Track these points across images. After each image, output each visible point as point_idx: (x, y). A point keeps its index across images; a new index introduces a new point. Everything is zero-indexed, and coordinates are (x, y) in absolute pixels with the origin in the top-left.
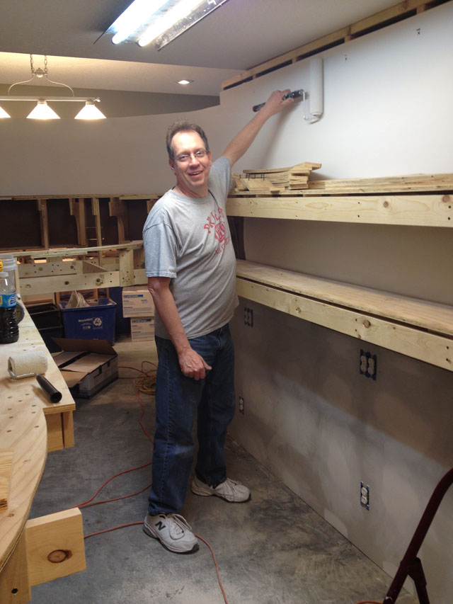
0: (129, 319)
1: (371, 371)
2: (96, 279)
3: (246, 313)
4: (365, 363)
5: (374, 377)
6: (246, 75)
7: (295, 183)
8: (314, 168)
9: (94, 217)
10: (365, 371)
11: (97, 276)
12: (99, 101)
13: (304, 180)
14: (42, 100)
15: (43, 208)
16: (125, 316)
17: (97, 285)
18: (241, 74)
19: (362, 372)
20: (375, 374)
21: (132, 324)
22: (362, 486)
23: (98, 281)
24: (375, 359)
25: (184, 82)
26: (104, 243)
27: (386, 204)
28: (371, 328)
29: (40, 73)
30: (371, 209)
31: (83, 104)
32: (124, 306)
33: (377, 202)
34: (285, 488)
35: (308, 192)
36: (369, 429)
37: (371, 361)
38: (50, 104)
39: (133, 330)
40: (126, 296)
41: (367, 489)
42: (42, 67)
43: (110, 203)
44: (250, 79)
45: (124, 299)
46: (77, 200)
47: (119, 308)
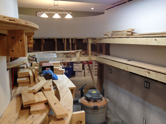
0: (75, 71)
1: (148, 87)
2: (70, 59)
3: (110, 70)
4: (146, 84)
5: (149, 88)
6: (113, 6)
7: (128, 34)
8: (133, 30)
9: (70, 43)
10: (146, 86)
11: (70, 58)
12: (71, 13)
13: (130, 33)
14: (57, 13)
15: (56, 41)
16: (74, 70)
17: (70, 61)
18: (111, 6)
19: (145, 87)
20: (149, 87)
21: (76, 73)
22: (144, 119)
23: (71, 60)
24: (149, 83)
25: (93, 8)
26: (72, 50)
27: (155, 40)
28: (150, 74)
29: (56, 6)
30: (151, 41)
31: (67, 14)
32: (74, 68)
33: (153, 39)
34: (120, 119)
35: (131, 37)
36: (147, 103)
37: (148, 84)
38: (58, 14)
39: (76, 74)
40: (74, 65)
41: (145, 119)
42: (57, 4)
43: (73, 40)
44: (114, 7)
45: (74, 66)
46: (64, 39)
47: (72, 68)
